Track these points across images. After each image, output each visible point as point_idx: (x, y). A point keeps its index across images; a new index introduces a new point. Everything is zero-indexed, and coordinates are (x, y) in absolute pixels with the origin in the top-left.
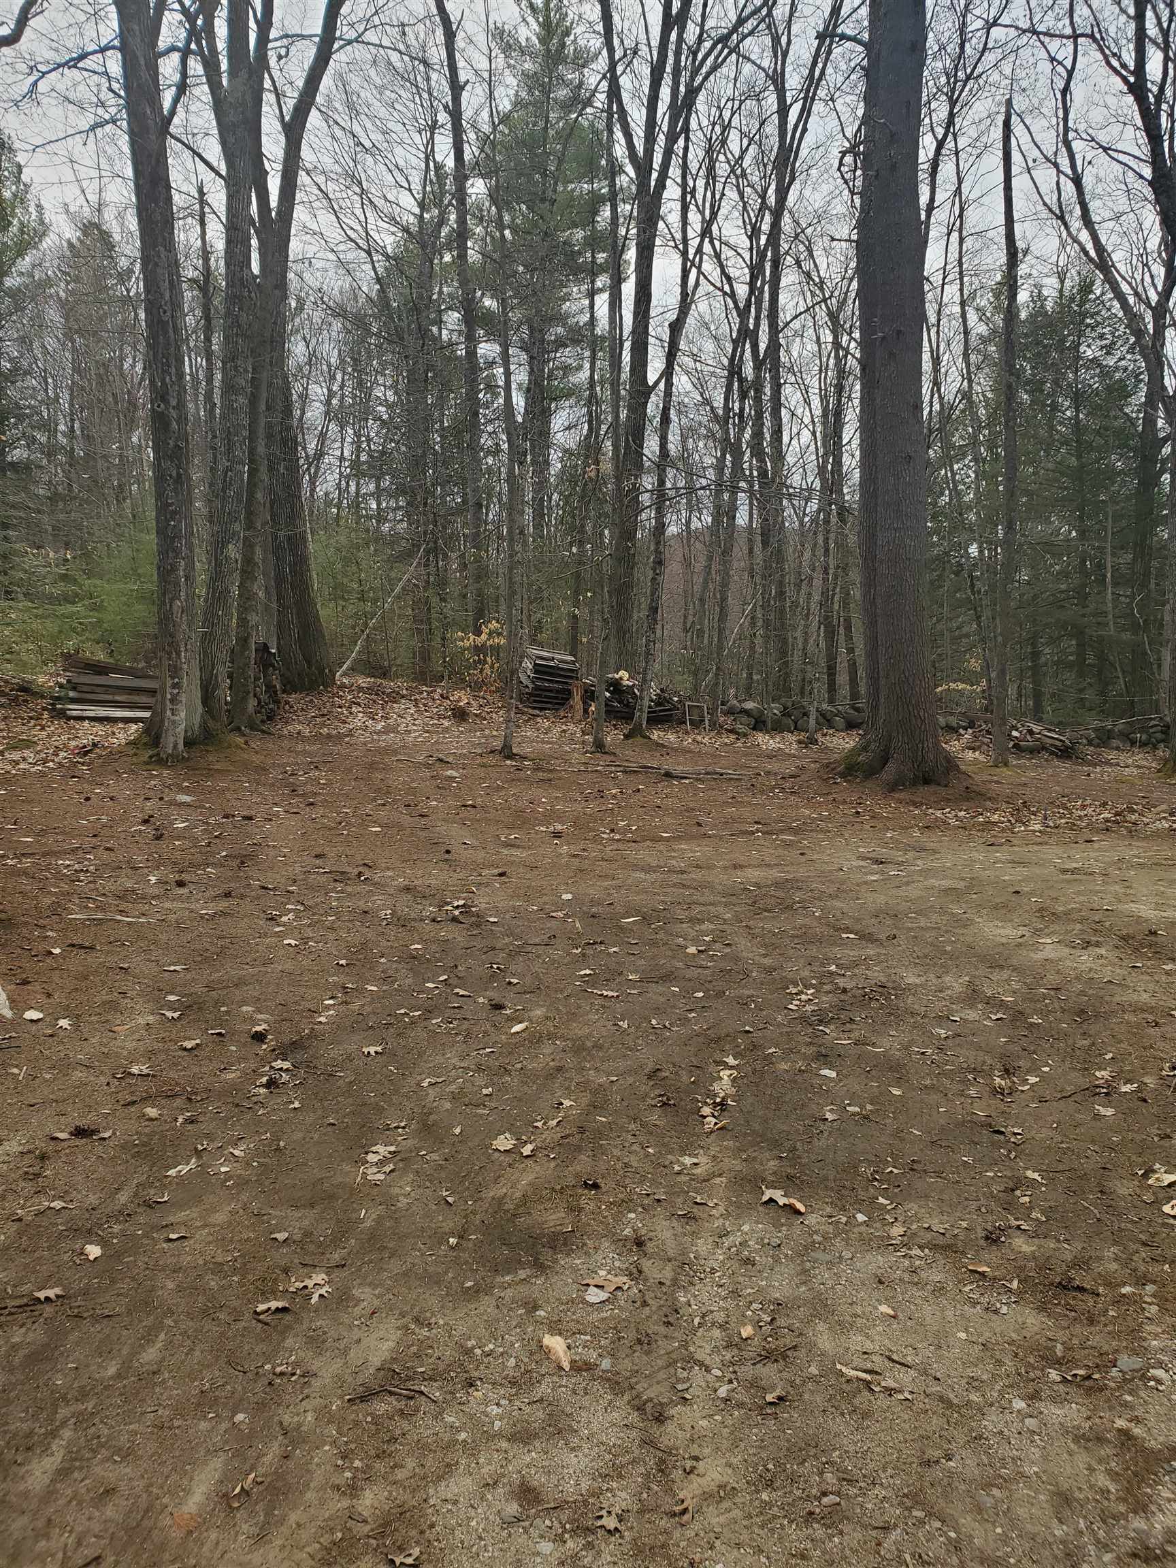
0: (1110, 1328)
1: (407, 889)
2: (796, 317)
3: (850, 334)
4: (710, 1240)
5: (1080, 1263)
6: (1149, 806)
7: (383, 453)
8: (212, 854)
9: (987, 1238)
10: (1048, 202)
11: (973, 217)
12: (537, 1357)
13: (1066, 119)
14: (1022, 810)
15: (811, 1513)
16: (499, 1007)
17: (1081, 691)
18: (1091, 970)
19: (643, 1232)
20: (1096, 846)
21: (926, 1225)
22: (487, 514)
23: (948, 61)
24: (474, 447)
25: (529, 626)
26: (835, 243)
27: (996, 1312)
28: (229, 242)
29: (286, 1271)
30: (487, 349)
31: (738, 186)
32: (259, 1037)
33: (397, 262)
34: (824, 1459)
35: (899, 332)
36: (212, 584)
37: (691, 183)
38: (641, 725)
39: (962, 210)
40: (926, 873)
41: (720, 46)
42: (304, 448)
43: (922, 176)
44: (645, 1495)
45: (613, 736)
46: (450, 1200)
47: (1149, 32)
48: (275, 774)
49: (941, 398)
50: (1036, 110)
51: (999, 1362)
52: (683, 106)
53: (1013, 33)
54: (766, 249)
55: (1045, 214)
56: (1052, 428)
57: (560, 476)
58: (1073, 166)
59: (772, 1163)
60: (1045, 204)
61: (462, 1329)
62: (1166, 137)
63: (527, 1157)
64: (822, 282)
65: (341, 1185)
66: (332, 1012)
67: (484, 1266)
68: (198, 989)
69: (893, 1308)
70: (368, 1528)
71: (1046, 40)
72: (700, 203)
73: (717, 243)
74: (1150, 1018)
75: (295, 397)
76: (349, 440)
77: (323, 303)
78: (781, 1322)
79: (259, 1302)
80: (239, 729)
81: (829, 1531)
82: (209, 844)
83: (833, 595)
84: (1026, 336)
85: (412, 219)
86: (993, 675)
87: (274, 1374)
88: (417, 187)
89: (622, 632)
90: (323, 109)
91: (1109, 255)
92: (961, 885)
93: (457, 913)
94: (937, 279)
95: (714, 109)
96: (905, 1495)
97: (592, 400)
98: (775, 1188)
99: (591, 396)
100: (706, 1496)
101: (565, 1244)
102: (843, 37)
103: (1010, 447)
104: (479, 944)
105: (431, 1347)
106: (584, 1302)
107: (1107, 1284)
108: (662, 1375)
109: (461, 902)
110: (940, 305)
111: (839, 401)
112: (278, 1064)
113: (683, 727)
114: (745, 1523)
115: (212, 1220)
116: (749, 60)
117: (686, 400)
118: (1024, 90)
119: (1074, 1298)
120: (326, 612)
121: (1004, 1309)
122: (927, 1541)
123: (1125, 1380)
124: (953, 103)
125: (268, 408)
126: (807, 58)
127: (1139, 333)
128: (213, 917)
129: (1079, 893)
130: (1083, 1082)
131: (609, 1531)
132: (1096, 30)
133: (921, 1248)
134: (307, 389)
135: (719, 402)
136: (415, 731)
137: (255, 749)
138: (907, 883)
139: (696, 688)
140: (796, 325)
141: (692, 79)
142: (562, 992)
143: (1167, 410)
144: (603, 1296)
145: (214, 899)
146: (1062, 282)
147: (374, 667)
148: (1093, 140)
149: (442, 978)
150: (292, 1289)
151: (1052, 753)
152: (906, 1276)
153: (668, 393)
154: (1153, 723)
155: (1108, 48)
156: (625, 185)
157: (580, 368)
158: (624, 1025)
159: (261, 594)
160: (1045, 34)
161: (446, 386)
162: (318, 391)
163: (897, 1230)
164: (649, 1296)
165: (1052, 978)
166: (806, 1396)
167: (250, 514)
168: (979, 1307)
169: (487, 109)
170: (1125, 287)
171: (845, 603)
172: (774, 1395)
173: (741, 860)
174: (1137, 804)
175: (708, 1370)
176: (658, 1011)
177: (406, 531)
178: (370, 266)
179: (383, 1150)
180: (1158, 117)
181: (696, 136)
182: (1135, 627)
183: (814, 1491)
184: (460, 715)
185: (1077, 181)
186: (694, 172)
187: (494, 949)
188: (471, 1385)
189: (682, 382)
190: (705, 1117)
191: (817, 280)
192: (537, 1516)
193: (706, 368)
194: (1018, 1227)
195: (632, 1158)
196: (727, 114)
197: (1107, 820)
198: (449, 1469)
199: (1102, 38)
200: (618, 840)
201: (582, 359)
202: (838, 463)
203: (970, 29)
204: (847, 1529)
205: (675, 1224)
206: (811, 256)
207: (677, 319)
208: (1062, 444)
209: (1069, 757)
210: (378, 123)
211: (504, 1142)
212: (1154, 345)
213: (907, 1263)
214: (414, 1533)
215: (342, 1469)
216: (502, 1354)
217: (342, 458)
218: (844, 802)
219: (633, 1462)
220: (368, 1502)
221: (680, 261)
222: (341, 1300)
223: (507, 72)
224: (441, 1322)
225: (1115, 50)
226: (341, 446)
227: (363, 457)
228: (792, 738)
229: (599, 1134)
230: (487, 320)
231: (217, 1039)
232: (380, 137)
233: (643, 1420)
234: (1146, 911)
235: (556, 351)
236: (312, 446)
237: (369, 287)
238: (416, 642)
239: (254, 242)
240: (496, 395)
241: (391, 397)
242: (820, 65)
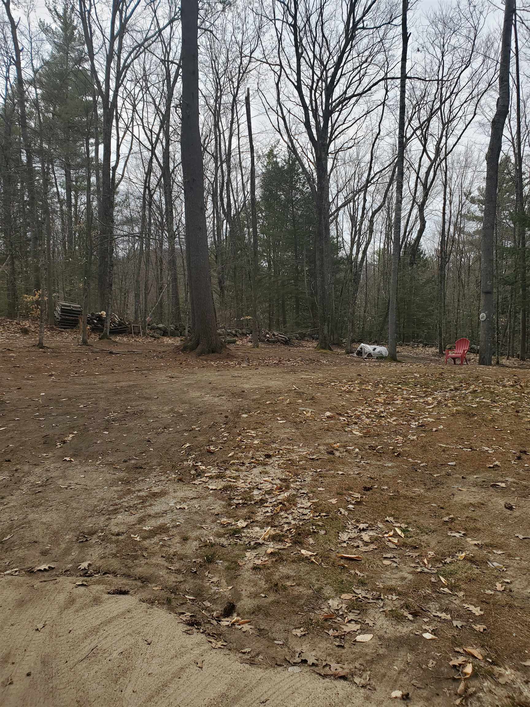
10: (275, 126)
35: (194, 179)
38: (107, 334)
45: (94, 338)
58: (283, 113)
71: (272, 66)
89: (102, 294)
113: (130, 335)
151: (281, 343)
184: (25, 331)
185: (284, 119)
209: (288, 344)
218: (180, 360)
228: (178, 339)
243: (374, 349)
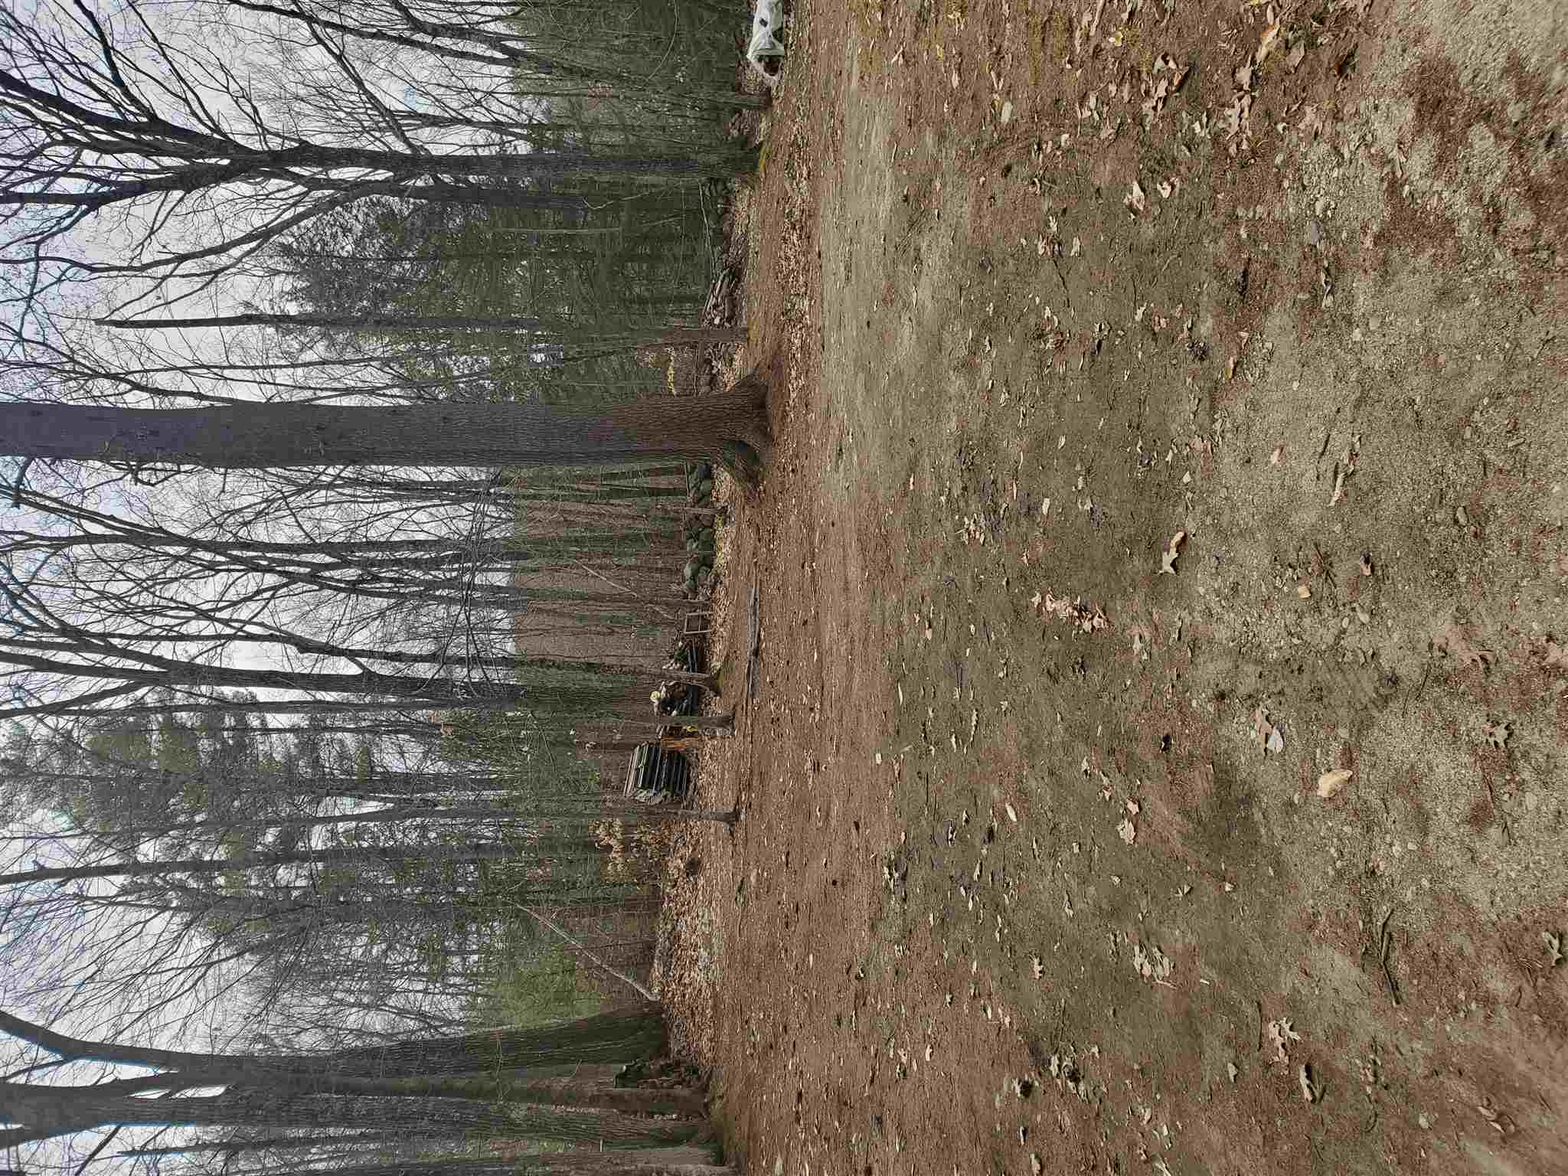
0: (1280, 250)
1: (873, 927)
2: (300, 526)
3: (320, 474)
4: (1215, 625)
5: (1220, 272)
6: (787, 199)
7: (421, 948)
8: (836, 1136)
9: (1202, 359)
10: (200, 286)
11: (211, 355)
12: (1340, 803)
13: (120, 269)
14: (789, 318)
15: (1476, 535)
16: (991, 834)
17: (676, 259)
18: (941, 256)
19: (1210, 692)
20: (823, 248)
21: (1192, 416)
22: (487, 838)
23: (54, 379)
24: (416, 853)
25: (603, 794)
26: (227, 488)
27: (1271, 353)
28: (187, 1122)
29: (1268, 1066)
30: (318, 839)
31: (165, 583)
32: (1027, 1089)
33: (222, 934)
34: (1423, 521)
35: (319, 428)
36: (552, 1136)
37: (157, 631)
38: (706, 679)
39: (202, 366)
40: (851, 410)
41: (19, 602)
42: (413, 1032)
43: (166, 404)
44: (1471, 698)
45: (717, 708)
46: (1186, 890)
47: (37, 190)
48: (753, 1066)
49: (387, 387)
50: (108, 296)
51: (1319, 352)
52: (79, 639)
53: (29, 317)
54: (230, 556)
55: (212, 288)
56: (420, 283)
57: (451, 763)
58: (167, 262)
59: (1136, 563)
60: (202, 289)
61: (1316, 880)
62: (143, 176)
63: (1140, 808)
64: (266, 500)
65: (1176, 1003)
66: (1000, 1011)
67: (1251, 855)
68: (978, 1154)
69: (1273, 450)
70: (1525, 985)
71: (39, 286)
72: (178, 621)
73: (221, 605)
74: (986, 203)
75: (359, 1043)
76: (405, 985)
77: (259, 1014)
78: (1292, 557)
79: (1302, 1098)
80: (706, 1106)
81: (1492, 518)
82: (827, 1139)
83: (579, 490)
84: (329, 306)
85: (177, 920)
86: (660, 341)
87: (1376, 1082)
88: (145, 915)
89: (612, 698)
90: (52, 1017)
91: (256, 229)
92: (861, 376)
93: (896, 875)
94: (270, 390)
95: (84, 608)
96: (1452, 444)
97: (374, 730)
98: (1161, 560)
99: (370, 732)
100: (1467, 636)
101: (1226, 772)
102: (19, 481)
103: (435, 323)
104: (928, 852)
105: (1337, 913)
106: (1283, 754)
107: (1239, 249)
108: (1351, 677)
109: (886, 870)
110: (295, 387)
111: (386, 484)
112: (1054, 1069)
113: (708, 636)
114: (1490, 600)
115: (1218, 1147)
116: (36, 573)
117: (379, 634)
118: (88, 307)
119: (1254, 281)
120: (587, 1008)
121: (1269, 345)
122: (1495, 425)
123: (1327, 238)
124: (96, 375)
125: (368, 1074)
126: (38, 515)
127: (333, 203)
128: (903, 1137)
129: (869, 265)
130: (1048, 267)
131: (1510, 735)
132: (32, 239)
133: (1214, 421)
134: (351, 1031)
135: (383, 603)
136: (710, 915)
137: (727, 1088)
138: (861, 426)
139: (671, 624)
140: (308, 526)
141: (50, 630)
142: (974, 767)
143: (409, 178)
144: (1275, 734)
145: (884, 1136)
146: (278, 272)
147: (642, 958)
148: (142, 244)
149: (964, 893)
150: (1287, 1061)
151: (736, 286)
152: (1242, 436)
153: (371, 654)
154: (707, 193)
155: (52, 228)
156: (156, 697)
157: (341, 741)
158: (1005, 704)
159: (565, 1080)
160: (33, 285)
161: (353, 882)
162: (353, 1019)
163: (1198, 444)
164: (1273, 688)
165: (950, 293)
166: (1363, 536)
167: (479, 1093)
168: (1267, 369)
169: (66, 840)
170: (287, 216)
171: (589, 480)
172: (1363, 567)
173: (838, 585)
174: (784, 209)
175: (1344, 631)
176: (989, 670)
177: (502, 922)
178: (224, 964)
179: (1138, 960)
180: (123, 184)
181: (111, 625)
182: (616, 209)
183: (1455, 531)
184: (693, 867)
185: (182, 258)
186: (147, 628)
187: (932, 837)
188: (1373, 872)
189: (360, 640)
190: (1093, 628)
191: (264, 505)
192: (1499, 808)
193: (348, 616)
194: (1190, 329)
195: (1136, 701)
196: (90, 595)
197: (800, 238)
198: (1460, 900)
199: (41, 233)
200: (821, 704)
201: (333, 740)
202: (449, 485)
203: (23, 359)
204: (1488, 500)
205: (1201, 660)
206: (240, 510)
207: (296, 645)
208: (437, 272)
209: (740, 271)
210: (72, 956)
211: (1127, 831)
212: (346, 189)
213: (1229, 435)
214: (1527, 939)
215: (1468, 1012)
216: (1340, 840)
217: (425, 992)
218: (783, 483)
219: (1439, 708)
220: (1500, 985)
221: (237, 643)
222: (1293, 1006)
223: (28, 821)
224: (1311, 902)
225: (54, 221)
226: (413, 993)
227: (425, 969)
228: (720, 531)
229: (1115, 734)
230: (287, 840)
231: (1029, 1135)
232: (87, 955)
233: (1397, 698)
234: (885, 205)
235: (324, 767)
236: (412, 1024)
237: (247, 964)
238: (618, 915)
239: (189, 1093)
240: (366, 829)
241: (363, 940)
242: (47, 503)
243: (764, 23)
